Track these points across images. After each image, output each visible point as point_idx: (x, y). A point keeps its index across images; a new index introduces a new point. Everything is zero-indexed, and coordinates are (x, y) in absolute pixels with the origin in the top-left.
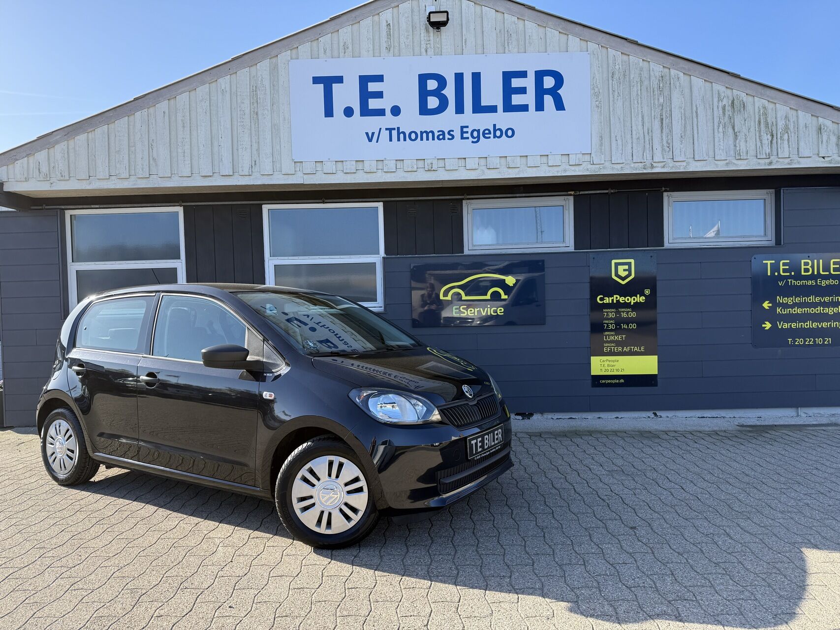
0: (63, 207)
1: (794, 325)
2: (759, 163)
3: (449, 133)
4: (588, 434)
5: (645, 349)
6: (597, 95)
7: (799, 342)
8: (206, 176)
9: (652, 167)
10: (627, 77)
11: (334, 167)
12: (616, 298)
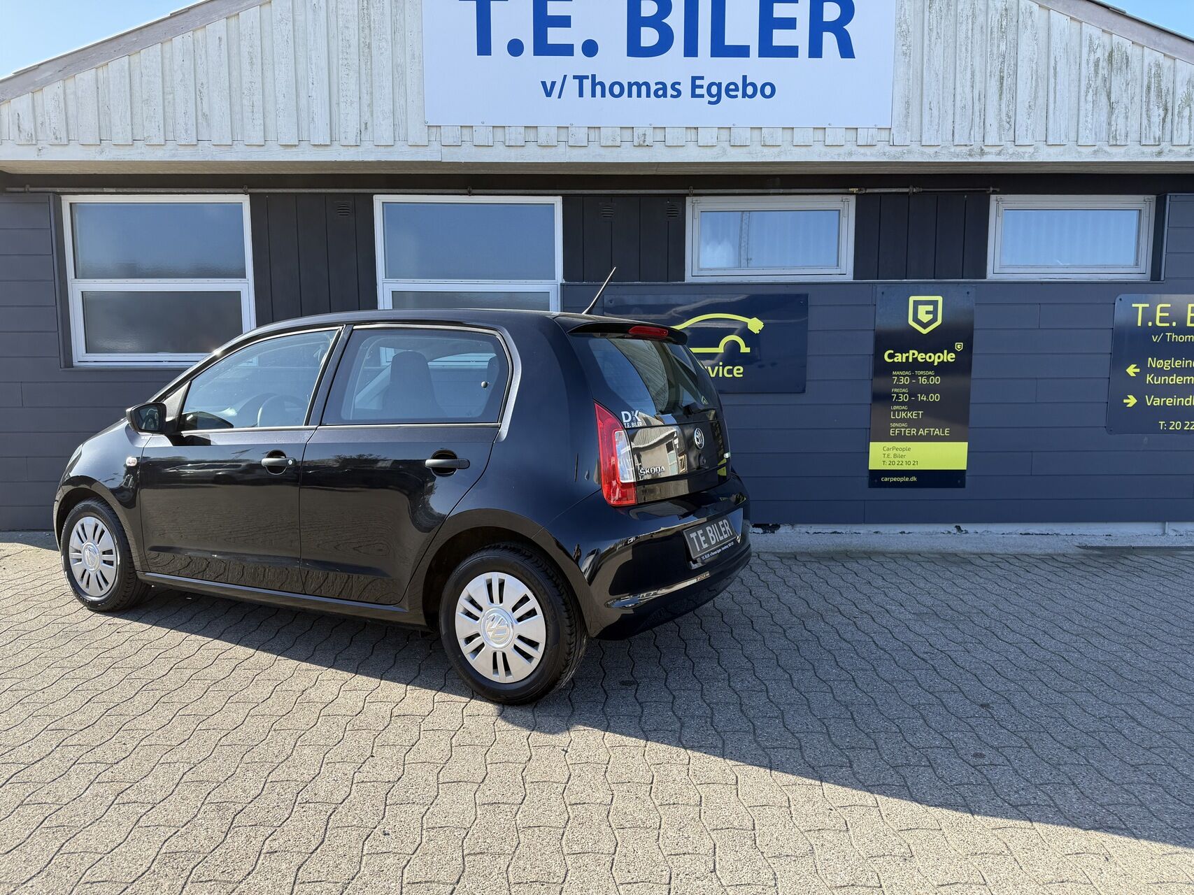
0: (58, 190)
1: (1170, 400)
2: (1143, 153)
3: (673, 87)
4: (865, 556)
5: (950, 432)
6: (904, 34)
7: (1174, 427)
8: (288, 145)
9: (982, 153)
10: (953, 8)
11: (491, 136)
12: (913, 354)
